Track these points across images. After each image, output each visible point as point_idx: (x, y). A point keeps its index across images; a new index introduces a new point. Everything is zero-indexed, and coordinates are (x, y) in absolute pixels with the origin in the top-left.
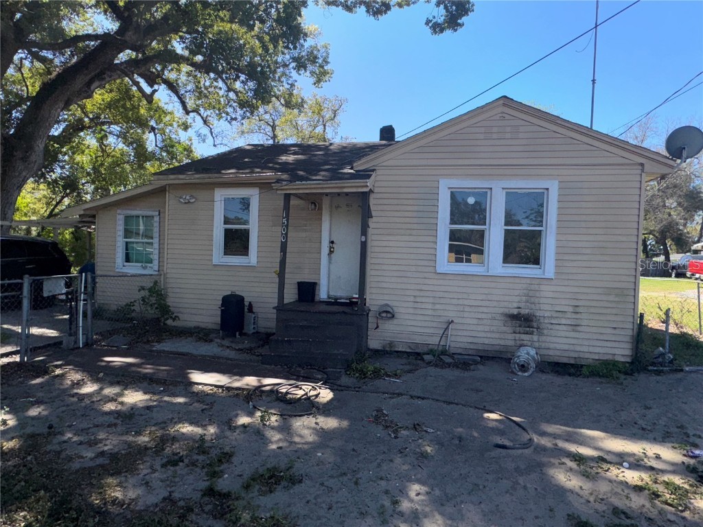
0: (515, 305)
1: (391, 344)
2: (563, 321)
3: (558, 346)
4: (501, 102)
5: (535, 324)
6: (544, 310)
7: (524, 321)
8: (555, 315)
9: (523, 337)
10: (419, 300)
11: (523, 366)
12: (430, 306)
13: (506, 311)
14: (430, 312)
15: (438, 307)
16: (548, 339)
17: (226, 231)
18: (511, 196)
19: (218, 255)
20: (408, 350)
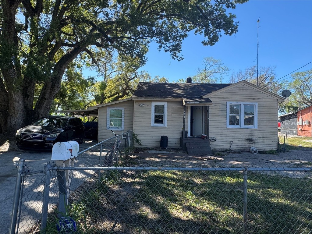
0: (248, 136)
1: (215, 149)
2: (260, 140)
3: (259, 147)
4: (243, 81)
5: (253, 141)
6: (255, 137)
7: (250, 140)
8: (258, 138)
9: (251, 145)
10: (222, 136)
11: (255, 151)
12: (225, 137)
13: (246, 138)
14: (225, 139)
15: (227, 137)
16: (257, 145)
17: (155, 115)
18: (246, 107)
19: (153, 124)
20: (219, 150)
